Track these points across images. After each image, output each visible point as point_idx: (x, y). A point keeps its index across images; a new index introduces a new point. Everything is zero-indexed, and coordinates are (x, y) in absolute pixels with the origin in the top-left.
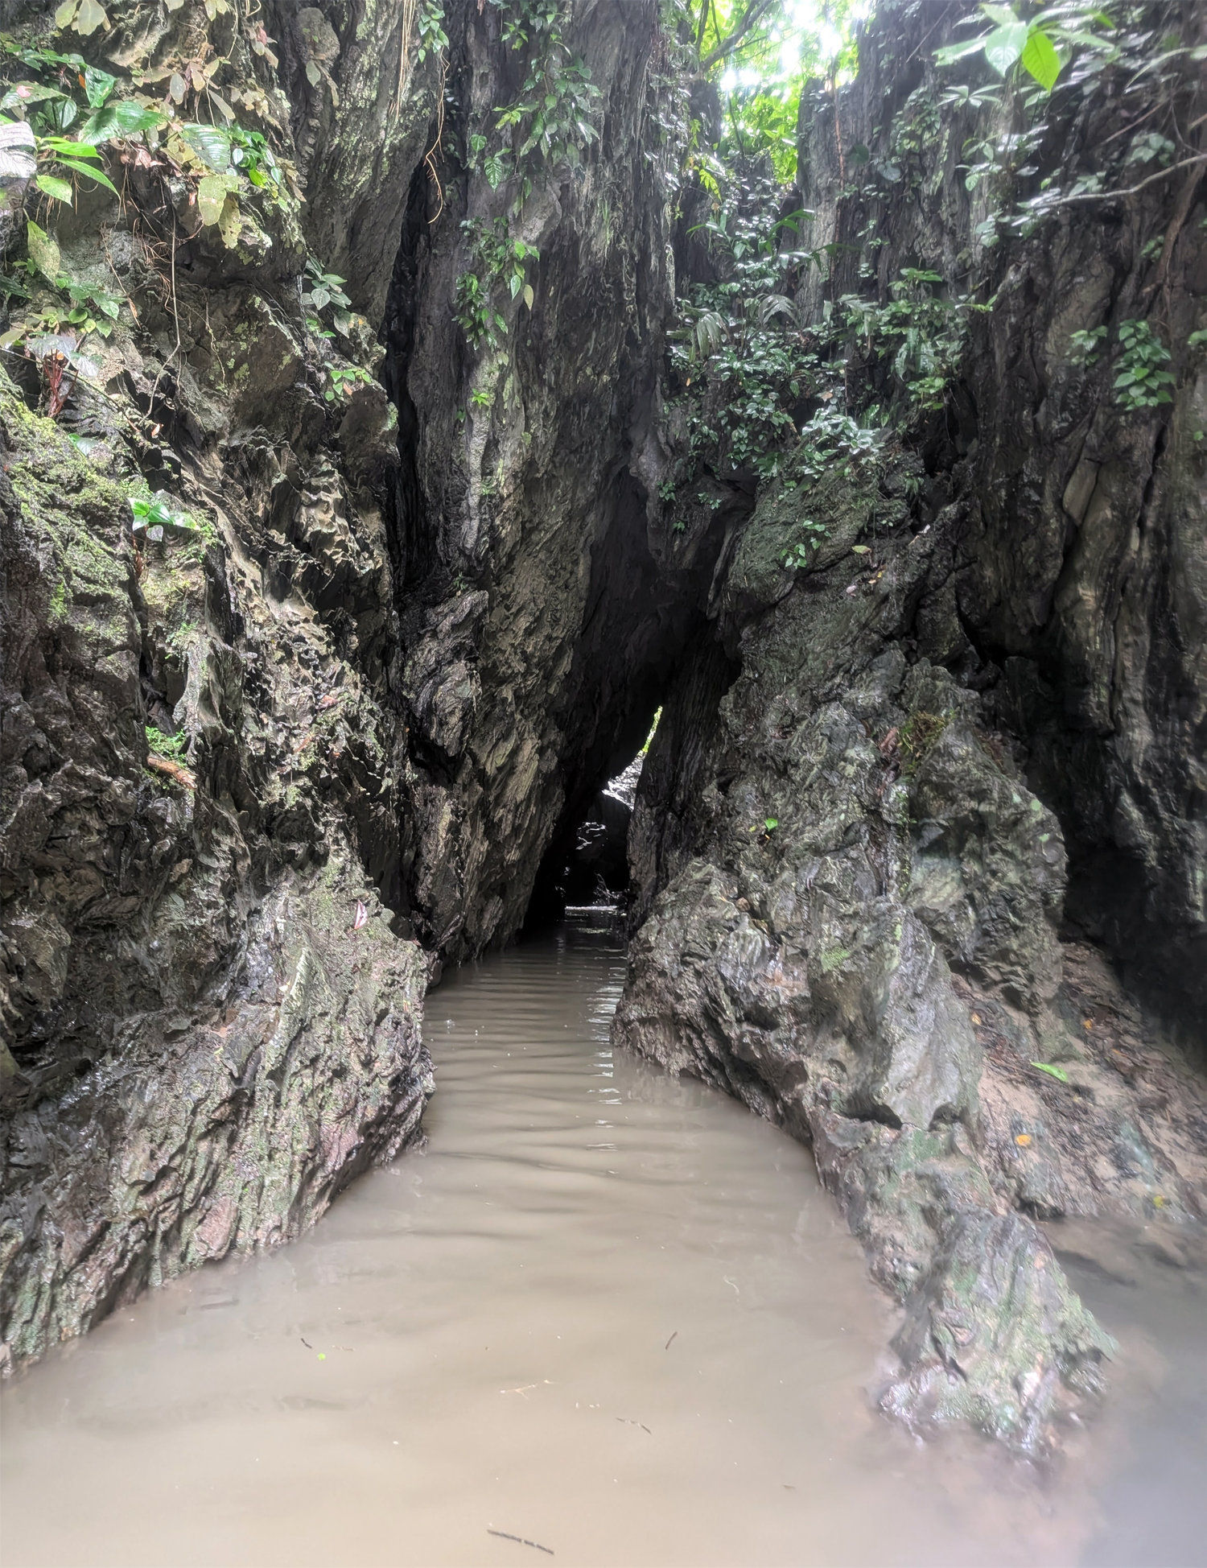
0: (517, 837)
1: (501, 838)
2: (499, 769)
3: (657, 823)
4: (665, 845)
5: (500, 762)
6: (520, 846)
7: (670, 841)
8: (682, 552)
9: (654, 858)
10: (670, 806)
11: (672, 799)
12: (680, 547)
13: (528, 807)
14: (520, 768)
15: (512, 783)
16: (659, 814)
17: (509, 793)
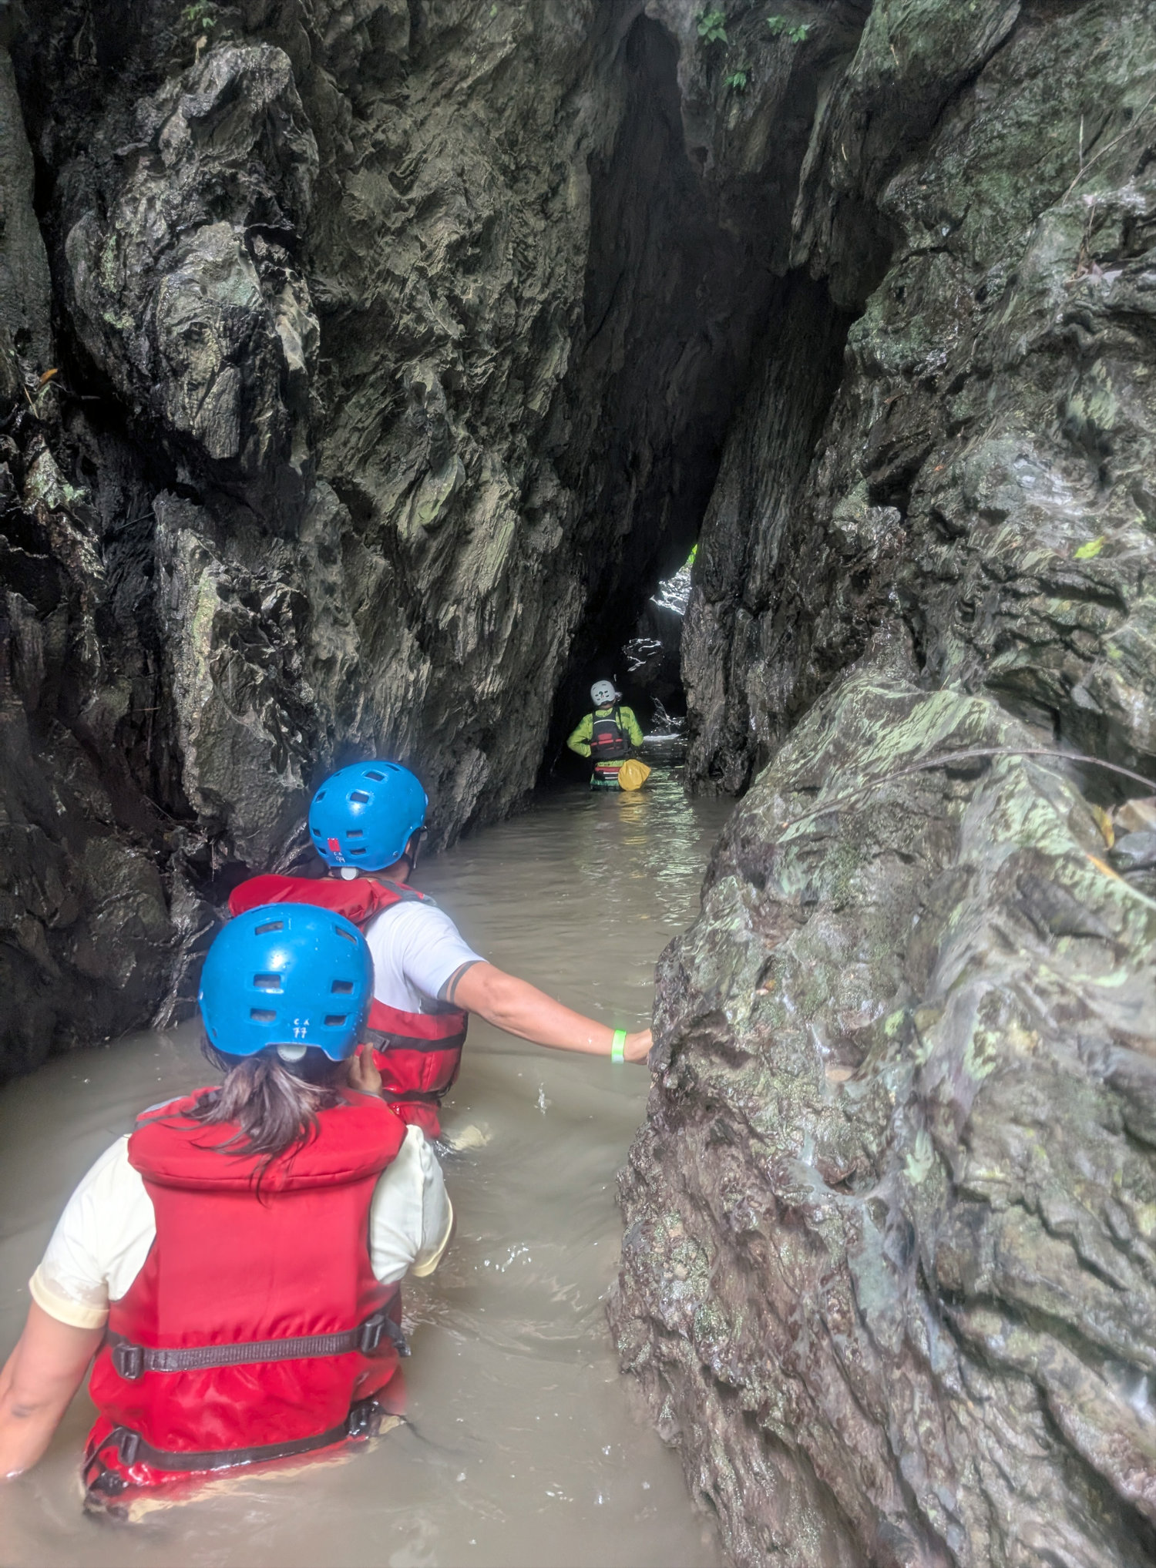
0: (492, 654)
1: (459, 657)
2: (432, 529)
3: (723, 626)
4: (736, 656)
5: (428, 515)
6: (501, 668)
7: (741, 651)
8: (744, 132)
9: (720, 677)
10: (740, 599)
11: (742, 588)
12: (740, 121)
13: (506, 605)
14: (480, 532)
15: (467, 559)
16: (725, 612)
17: (462, 577)
